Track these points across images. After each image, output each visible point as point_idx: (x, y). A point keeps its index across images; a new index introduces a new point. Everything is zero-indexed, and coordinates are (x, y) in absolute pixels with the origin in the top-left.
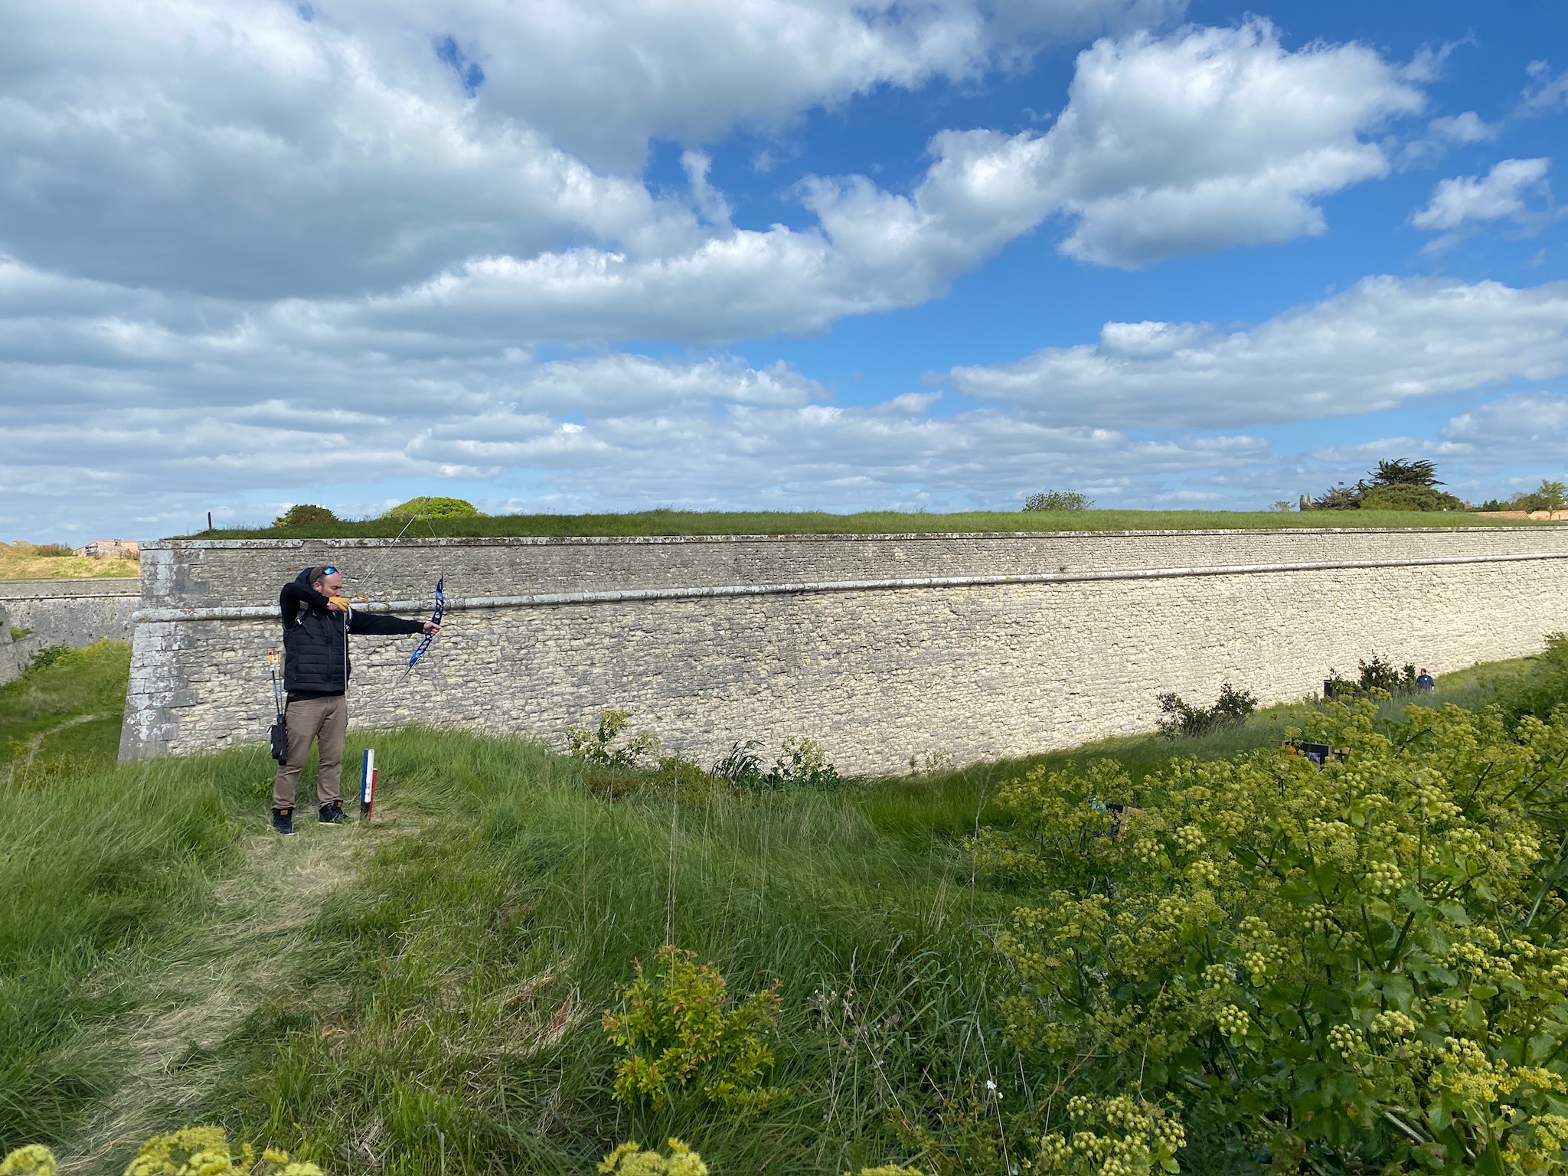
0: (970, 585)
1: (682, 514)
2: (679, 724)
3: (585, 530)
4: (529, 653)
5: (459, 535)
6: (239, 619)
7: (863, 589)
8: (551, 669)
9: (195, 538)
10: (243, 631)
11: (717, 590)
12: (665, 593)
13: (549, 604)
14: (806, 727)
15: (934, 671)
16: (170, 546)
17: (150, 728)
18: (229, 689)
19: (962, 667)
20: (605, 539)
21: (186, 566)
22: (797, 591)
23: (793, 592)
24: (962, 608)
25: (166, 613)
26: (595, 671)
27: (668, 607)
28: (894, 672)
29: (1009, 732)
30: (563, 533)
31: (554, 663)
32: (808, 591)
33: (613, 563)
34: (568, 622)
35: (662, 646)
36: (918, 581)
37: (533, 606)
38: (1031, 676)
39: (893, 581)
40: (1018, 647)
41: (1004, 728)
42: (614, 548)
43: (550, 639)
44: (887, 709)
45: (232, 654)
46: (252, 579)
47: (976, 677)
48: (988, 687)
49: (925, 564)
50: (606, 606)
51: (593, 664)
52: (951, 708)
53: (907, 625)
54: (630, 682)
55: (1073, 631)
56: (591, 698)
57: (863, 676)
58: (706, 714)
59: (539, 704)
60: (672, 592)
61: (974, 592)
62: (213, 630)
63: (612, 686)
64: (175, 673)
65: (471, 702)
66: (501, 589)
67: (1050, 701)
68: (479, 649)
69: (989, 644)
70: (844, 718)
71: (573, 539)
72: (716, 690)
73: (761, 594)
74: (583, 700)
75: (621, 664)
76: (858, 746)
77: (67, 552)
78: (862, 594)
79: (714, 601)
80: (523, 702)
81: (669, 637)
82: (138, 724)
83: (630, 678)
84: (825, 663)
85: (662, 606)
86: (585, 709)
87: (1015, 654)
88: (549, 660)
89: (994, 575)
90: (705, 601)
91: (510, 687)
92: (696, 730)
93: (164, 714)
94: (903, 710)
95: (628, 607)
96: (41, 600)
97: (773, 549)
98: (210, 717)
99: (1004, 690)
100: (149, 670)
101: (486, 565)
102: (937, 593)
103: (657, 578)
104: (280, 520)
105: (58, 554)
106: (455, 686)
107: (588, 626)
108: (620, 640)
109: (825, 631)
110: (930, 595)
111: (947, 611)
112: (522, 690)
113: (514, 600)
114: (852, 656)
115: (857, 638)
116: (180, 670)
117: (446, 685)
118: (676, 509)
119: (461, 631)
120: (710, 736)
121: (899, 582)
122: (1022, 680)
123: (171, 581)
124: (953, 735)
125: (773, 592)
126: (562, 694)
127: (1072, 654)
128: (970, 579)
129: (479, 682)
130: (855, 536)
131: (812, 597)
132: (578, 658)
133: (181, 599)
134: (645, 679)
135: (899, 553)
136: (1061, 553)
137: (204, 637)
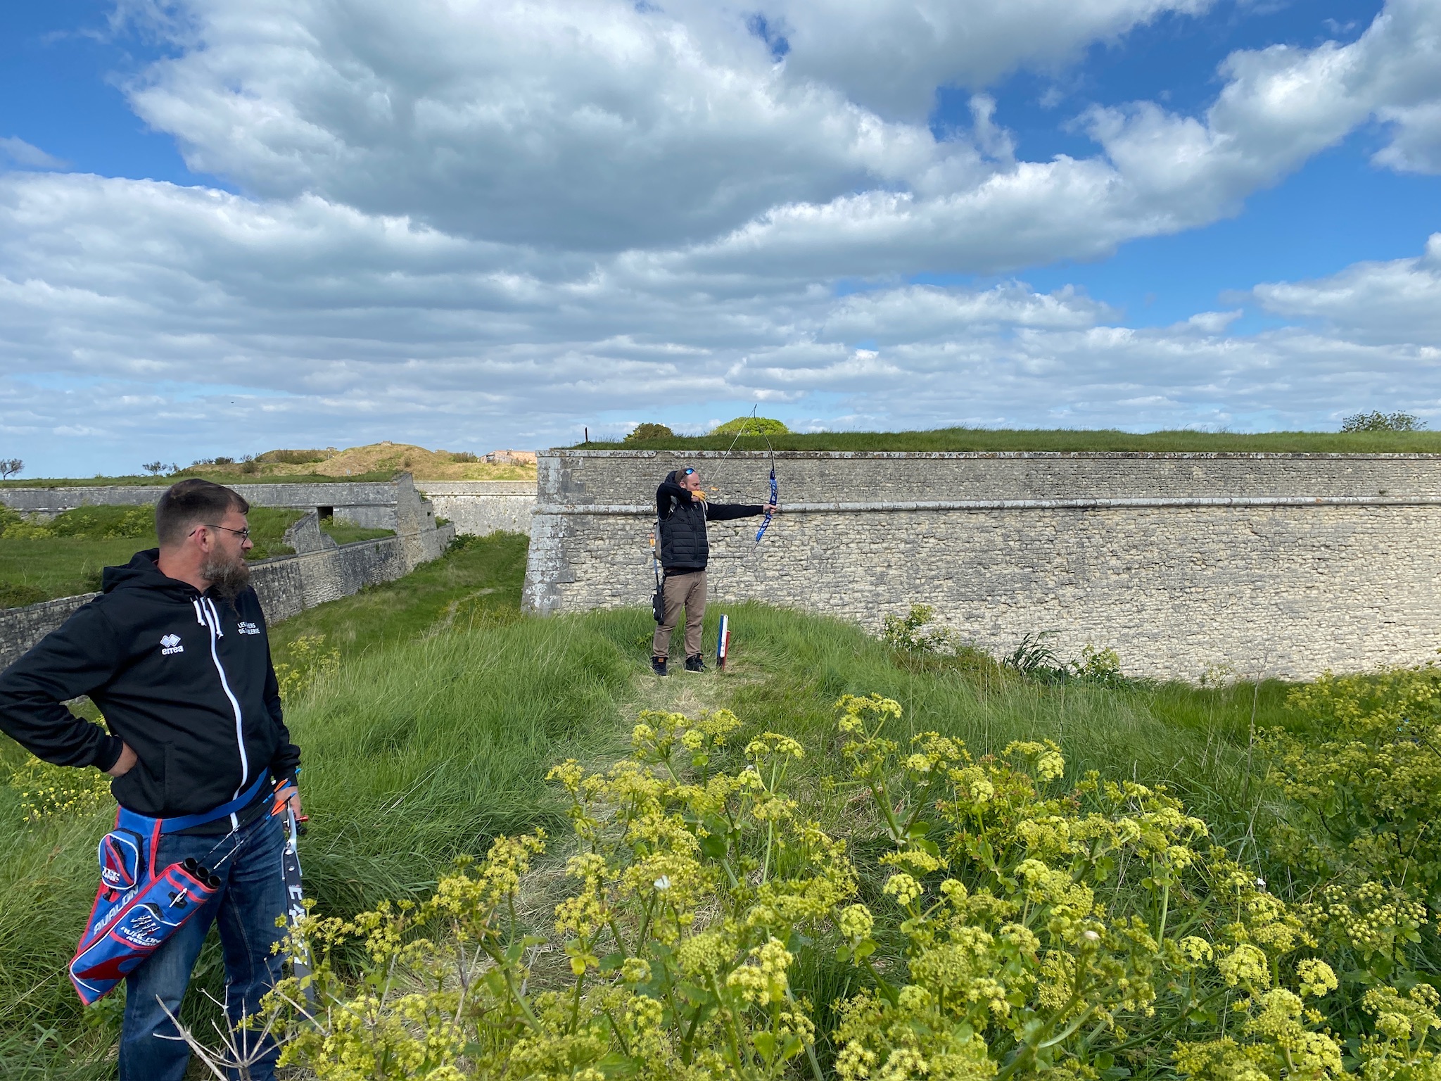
0: (1274, 506)
1: (976, 431)
2: (968, 626)
3: (886, 446)
4: (834, 553)
5: (778, 449)
6: (607, 514)
7: (1158, 507)
8: (853, 568)
9: (575, 448)
10: (609, 524)
11: (1008, 504)
12: (957, 505)
13: (852, 511)
14: (1093, 638)
15: (1231, 591)
16: (558, 454)
17: (542, 598)
18: (599, 570)
19: (1261, 589)
20: (904, 454)
21: (569, 470)
22: (1088, 507)
23: (1085, 508)
24: (1265, 529)
25: (555, 508)
26: (891, 572)
27: (960, 518)
28: (1187, 590)
29: (1311, 657)
30: (866, 448)
31: (855, 564)
32: (1100, 507)
33: (910, 476)
34: (868, 527)
35: (952, 554)
36: (1216, 501)
37: (839, 512)
38: (1340, 601)
39: (1190, 500)
40: (1326, 571)
41: (1306, 653)
42: (911, 462)
43: (852, 542)
44: (1178, 626)
45: (601, 542)
46: (617, 483)
47: (1276, 599)
48: (1291, 610)
49: (1226, 484)
50: (902, 515)
51: (889, 566)
52: (1248, 629)
53: (1204, 544)
54: (923, 585)
55: (1391, 558)
56: (887, 596)
57: (1153, 591)
58: (994, 618)
59: (841, 599)
60: (964, 504)
61: (1279, 514)
62: (588, 523)
63: (906, 587)
64: (560, 555)
65: (785, 592)
66: (812, 496)
67: (1359, 628)
68: (793, 548)
69: (1293, 566)
70: (1132, 632)
71: (875, 453)
72: (1004, 597)
73: (1053, 509)
74: (881, 598)
75: (915, 567)
76: (1146, 659)
77: (473, 459)
78: (1156, 512)
79: (1005, 513)
80: (828, 596)
81: (960, 545)
82: (533, 594)
83: (923, 581)
84: (1115, 577)
85: (954, 516)
86: (881, 606)
87: (1322, 578)
88: (851, 561)
89: (1303, 496)
90: (996, 513)
91: (817, 582)
92: (983, 632)
93: (552, 588)
94: (1195, 628)
95: (922, 517)
96: (455, 496)
97: (1065, 465)
98: (584, 592)
99: (1308, 615)
100: (542, 552)
101: (800, 475)
102: (1237, 513)
103: (950, 490)
104: (629, 436)
105: (467, 461)
106: (773, 578)
107: (886, 532)
108: (914, 546)
109: (1115, 546)
110: (1229, 515)
111: (1248, 531)
112: (828, 585)
113: (823, 507)
114: (1143, 573)
115: (1149, 555)
116: (564, 554)
117: (765, 578)
118: (971, 427)
119: (778, 532)
120: (998, 639)
121: (1196, 501)
122: (1329, 605)
123: (559, 482)
124: (1248, 656)
125: (1063, 507)
126: (862, 591)
127: (1389, 581)
128: (1274, 500)
129: (792, 576)
130: (1151, 455)
131: (1103, 513)
132: (876, 560)
133: (566, 497)
134: (936, 582)
135: (1197, 472)
136: (1382, 475)
137: (582, 528)
